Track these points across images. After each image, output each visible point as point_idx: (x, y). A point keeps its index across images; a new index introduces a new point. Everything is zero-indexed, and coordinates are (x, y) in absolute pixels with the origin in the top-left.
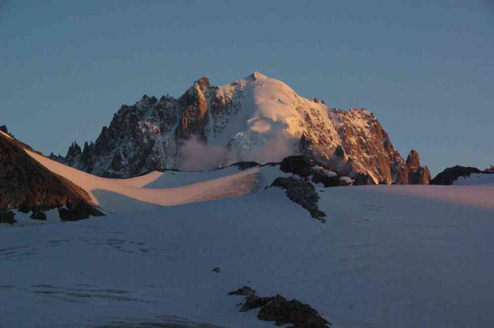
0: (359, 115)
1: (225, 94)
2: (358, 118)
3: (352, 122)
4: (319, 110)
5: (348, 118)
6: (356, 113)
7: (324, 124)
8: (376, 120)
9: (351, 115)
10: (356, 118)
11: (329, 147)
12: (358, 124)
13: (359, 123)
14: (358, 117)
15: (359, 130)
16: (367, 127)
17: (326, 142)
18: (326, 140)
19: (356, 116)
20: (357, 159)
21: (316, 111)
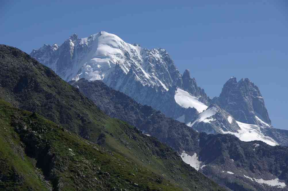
0: (158, 52)
1: (84, 43)
2: (158, 53)
3: (153, 55)
4: (136, 49)
7: (137, 57)
8: (167, 54)
9: (153, 52)
10: (156, 53)
11: (137, 68)
12: (157, 56)
15: (157, 59)
16: (161, 58)
18: (136, 65)
20: (154, 74)
21: (134, 50)
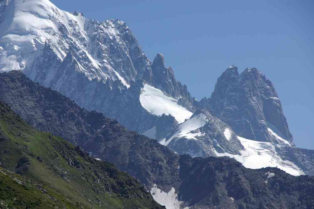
0: (113, 26)
2: (112, 28)
3: (105, 31)
4: (77, 21)
5: (103, 27)
6: (111, 23)
7: (80, 33)
8: (128, 29)
9: (106, 26)
10: (110, 27)
11: (79, 52)
12: (111, 33)
13: (112, 31)
14: (112, 26)
15: (111, 37)
16: (118, 35)
17: (76, 48)
18: (77, 47)
19: (111, 26)
20: (107, 62)
21: (74, 22)
